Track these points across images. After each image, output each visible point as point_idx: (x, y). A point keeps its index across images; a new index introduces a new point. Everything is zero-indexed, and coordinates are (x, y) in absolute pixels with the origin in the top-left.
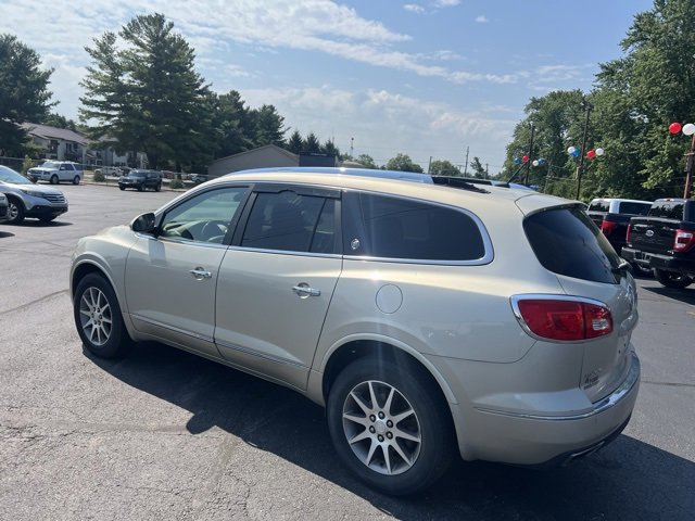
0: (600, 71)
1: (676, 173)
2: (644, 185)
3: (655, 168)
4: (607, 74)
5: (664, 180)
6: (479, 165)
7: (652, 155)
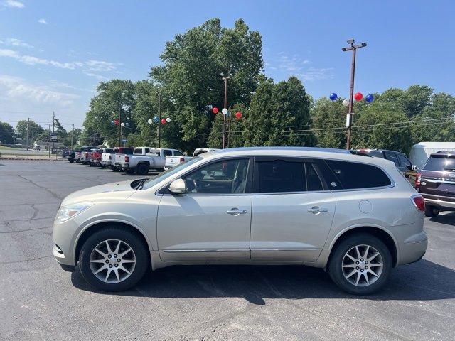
0: (151, 71)
1: (198, 132)
2: (183, 139)
3: (188, 129)
4: (155, 74)
5: (193, 136)
6: (59, 125)
7: (185, 122)
